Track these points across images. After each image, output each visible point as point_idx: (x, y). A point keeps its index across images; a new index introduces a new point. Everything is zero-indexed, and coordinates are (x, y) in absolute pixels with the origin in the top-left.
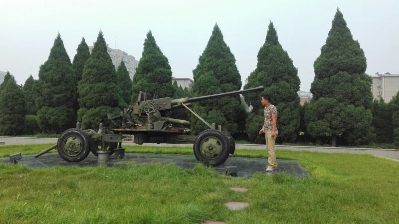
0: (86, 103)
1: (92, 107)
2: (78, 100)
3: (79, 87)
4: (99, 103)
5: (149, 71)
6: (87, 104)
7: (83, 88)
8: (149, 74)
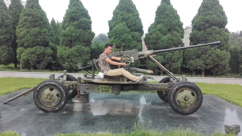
0: (23, 44)
1: (29, 47)
2: (17, 41)
3: (18, 30)
4: (35, 44)
5: (75, 20)
6: (25, 45)
7: (20, 32)
8: (76, 23)
